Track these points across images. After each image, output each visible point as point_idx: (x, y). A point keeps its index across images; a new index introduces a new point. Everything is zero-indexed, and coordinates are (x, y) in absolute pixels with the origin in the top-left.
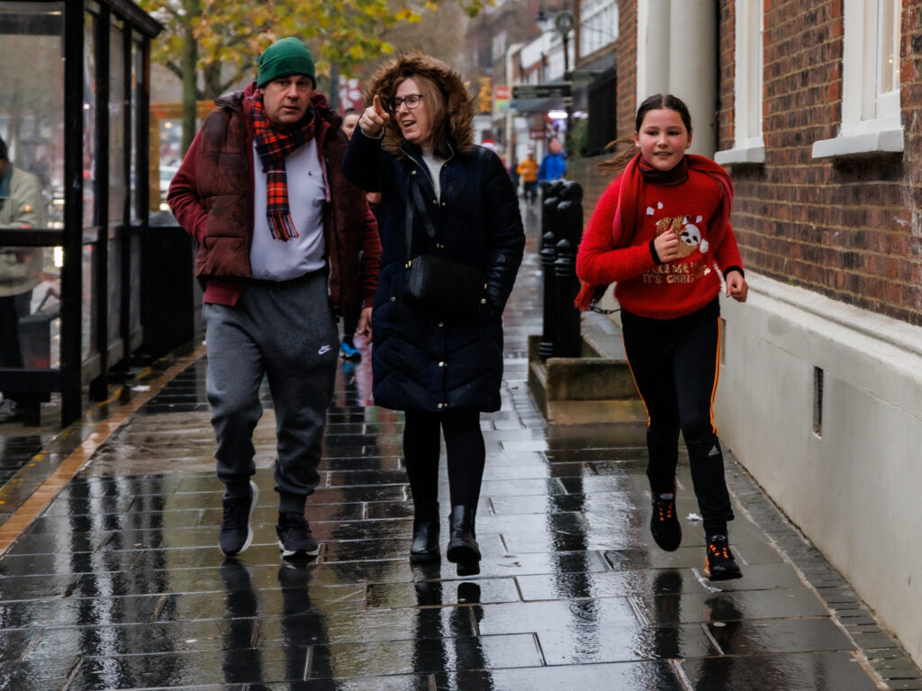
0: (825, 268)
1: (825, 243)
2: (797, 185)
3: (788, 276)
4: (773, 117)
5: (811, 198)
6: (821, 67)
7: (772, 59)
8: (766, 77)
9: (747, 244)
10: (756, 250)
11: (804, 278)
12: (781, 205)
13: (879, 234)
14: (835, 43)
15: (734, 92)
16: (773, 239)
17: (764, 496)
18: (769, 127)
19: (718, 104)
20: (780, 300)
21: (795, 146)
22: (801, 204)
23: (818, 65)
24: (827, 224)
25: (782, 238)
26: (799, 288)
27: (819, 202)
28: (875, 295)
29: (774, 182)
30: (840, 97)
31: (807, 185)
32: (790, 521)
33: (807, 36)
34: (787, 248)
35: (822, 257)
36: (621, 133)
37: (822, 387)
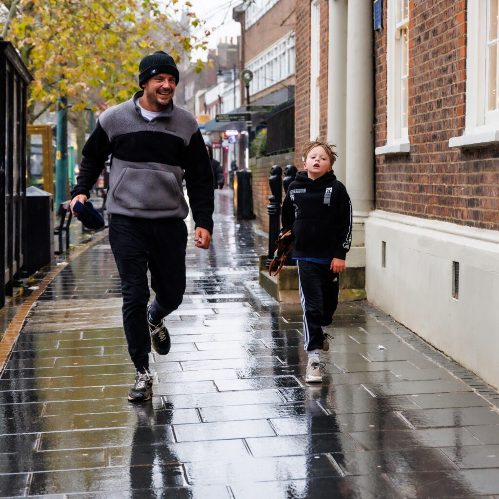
0: (454, 208)
1: (454, 194)
2: (434, 164)
3: (428, 215)
4: (416, 126)
5: (443, 170)
6: (450, 97)
7: (415, 94)
8: (410, 103)
9: (397, 199)
10: (404, 202)
11: (439, 215)
12: (422, 175)
13: (492, 187)
14: (461, 84)
15: (386, 113)
16: (416, 195)
17: (417, 337)
18: (413, 132)
19: (375, 120)
20: (424, 227)
21: (433, 141)
22: (436, 174)
23: (448, 96)
24: (455, 184)
25: (423, 194)
26: (436, 221)
27: (450, 172)
28: (490, 220)
29: (417, 163)
30: (464, 113)
31: (441, 163)
32: (436, 349)
33: (440, 80)
34: (427, 199)
35: (452, 202)
36: (298, 140)
37: (458, 272)
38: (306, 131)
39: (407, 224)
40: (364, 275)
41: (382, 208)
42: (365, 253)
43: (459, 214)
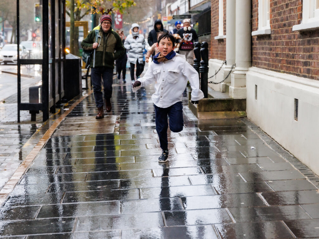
0: (296, 67)
1: (296, 58)
2: (284, 41)
3: (280, 70)
4: (274, 19)
5: (290, 44)
6: (294, 2)
8: (271, 6)
9: (264, 60)
10: (267, 62)
11: (287, 70)
12: (278, 47)
13: (318, 54)
15: (258, 12)
16: (274, 59)
17: (274, 141)
18: (273, 22)
19: (251, 16)
20: (278, 78)
21: (283, 28)
22: (286, 47)
24: (296, 52)
25: (278, 58)
26: (285, 74)
27: (293, 46)
28: (317, 75)
29: (275, 40)
30: (302, 11)
31: (288, 40)
32: (285, 149)
34: (280, 61)
35: (295, 63)
36: (213, 28)
37: (298, 105)
38: (217, 23)
39: (269, 76)
40: (246, 103)
41: (256, 66)
42: (246, 91)
43: (299, 70)
